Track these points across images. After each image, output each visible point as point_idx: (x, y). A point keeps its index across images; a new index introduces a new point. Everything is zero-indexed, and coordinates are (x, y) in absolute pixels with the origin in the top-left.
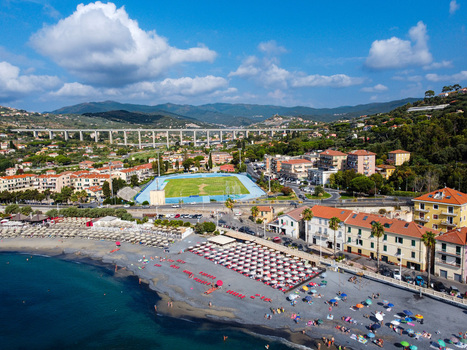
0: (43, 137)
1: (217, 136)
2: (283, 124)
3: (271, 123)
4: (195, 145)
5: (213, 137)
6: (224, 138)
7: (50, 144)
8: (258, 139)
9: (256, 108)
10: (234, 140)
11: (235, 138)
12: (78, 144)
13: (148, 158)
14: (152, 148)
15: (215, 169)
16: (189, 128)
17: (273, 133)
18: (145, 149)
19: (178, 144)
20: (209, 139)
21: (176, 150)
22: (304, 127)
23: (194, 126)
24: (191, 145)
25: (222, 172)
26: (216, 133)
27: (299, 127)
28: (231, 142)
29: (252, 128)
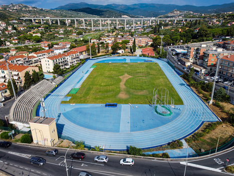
0: (38, 23)
1: (139, 23)
2: (180, 16)
3: (172, 15)
4: (126, 29)
5: (137, 24)
6: (144, 24)
7: (40, 27)
8: (166, 25)
9: (162, 6)
10: (150, 26)
11: (151, 24)
12: (56, 27)
13: (91, 39)
14: (100, 30)
15: (138, 52)
16: (124, 18)
17: (176, 21)
18: (96, 31)
19: (115, 28)
20: (134, 25)
21: (113, 32)
22: (196, 17)
23: (126, 16)
24: (123, 28)
25: (144, 56)
26: (138, 21)
27: (192, 17)
28: (148, 27)
29: (160, 18)
